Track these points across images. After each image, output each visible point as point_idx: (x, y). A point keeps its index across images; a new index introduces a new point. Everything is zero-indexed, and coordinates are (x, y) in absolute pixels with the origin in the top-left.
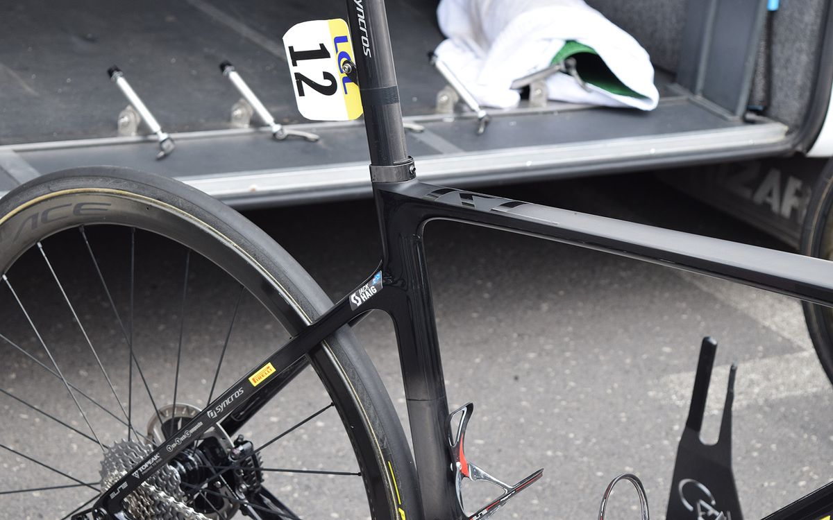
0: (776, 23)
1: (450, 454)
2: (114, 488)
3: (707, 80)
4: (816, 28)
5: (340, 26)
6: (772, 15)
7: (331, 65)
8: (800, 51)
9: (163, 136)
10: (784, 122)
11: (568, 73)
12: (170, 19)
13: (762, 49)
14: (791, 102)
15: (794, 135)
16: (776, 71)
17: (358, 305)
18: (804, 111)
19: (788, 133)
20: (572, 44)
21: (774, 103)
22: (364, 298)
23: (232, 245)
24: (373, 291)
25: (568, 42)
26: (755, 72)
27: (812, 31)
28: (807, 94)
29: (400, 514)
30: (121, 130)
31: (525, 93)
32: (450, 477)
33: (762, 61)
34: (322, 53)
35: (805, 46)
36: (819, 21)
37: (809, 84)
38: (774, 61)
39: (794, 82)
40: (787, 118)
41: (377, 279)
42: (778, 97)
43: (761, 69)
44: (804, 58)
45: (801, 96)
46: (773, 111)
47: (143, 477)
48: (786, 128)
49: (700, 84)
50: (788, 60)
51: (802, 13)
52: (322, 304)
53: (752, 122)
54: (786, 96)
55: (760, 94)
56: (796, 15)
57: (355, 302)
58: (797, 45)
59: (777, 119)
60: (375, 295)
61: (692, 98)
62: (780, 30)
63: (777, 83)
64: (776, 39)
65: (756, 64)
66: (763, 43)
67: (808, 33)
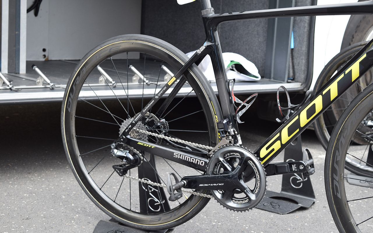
0: (294, 53)
3: (274, 74)
4: (306, 51)
6: (292, 49)
8: (302, 59)
9: (113, 82)
10: (300, 82)
11: (233, 70)
13: (291, 60)
14: (301, 76)
15: (303, 85)
16: (296, 67)
17: (200, 53)
18: (305, 78)
19: (301, 85)
20: (233, 62)
21: (296, 77)
22: (202, 50)
25: (231, 61)
26: (289, 67)
27: (305, 52)
28: (306, 72)
29: (216, 117)
33: (291, 64)
35: (303, 57)
36: (307, 49)
37: (306, 69)
38: (294, 64)
39: (302, 69)
40: (300, 81)
41: (205, 44)
42: (297, 75)
43: (291, 67)
44: (304, 61)
45: (304, 73)
46: (296, 80)
48: (301, 84)
49: (272, 76)
50: (299, 63)
51: (301, 48)
53: (290, 82)
54: (300, 74)
55: (291, 74)
56: (300, 49)
57: (199, 52)
58: (301, 58)
59: (297, 82)
60: (205, 49)
61: (270, 80)
62: (295, 54)
63: (296, 71)
64: (294, 58)
65: (289, 65)
66: (291, 59)
67: (304, 53)
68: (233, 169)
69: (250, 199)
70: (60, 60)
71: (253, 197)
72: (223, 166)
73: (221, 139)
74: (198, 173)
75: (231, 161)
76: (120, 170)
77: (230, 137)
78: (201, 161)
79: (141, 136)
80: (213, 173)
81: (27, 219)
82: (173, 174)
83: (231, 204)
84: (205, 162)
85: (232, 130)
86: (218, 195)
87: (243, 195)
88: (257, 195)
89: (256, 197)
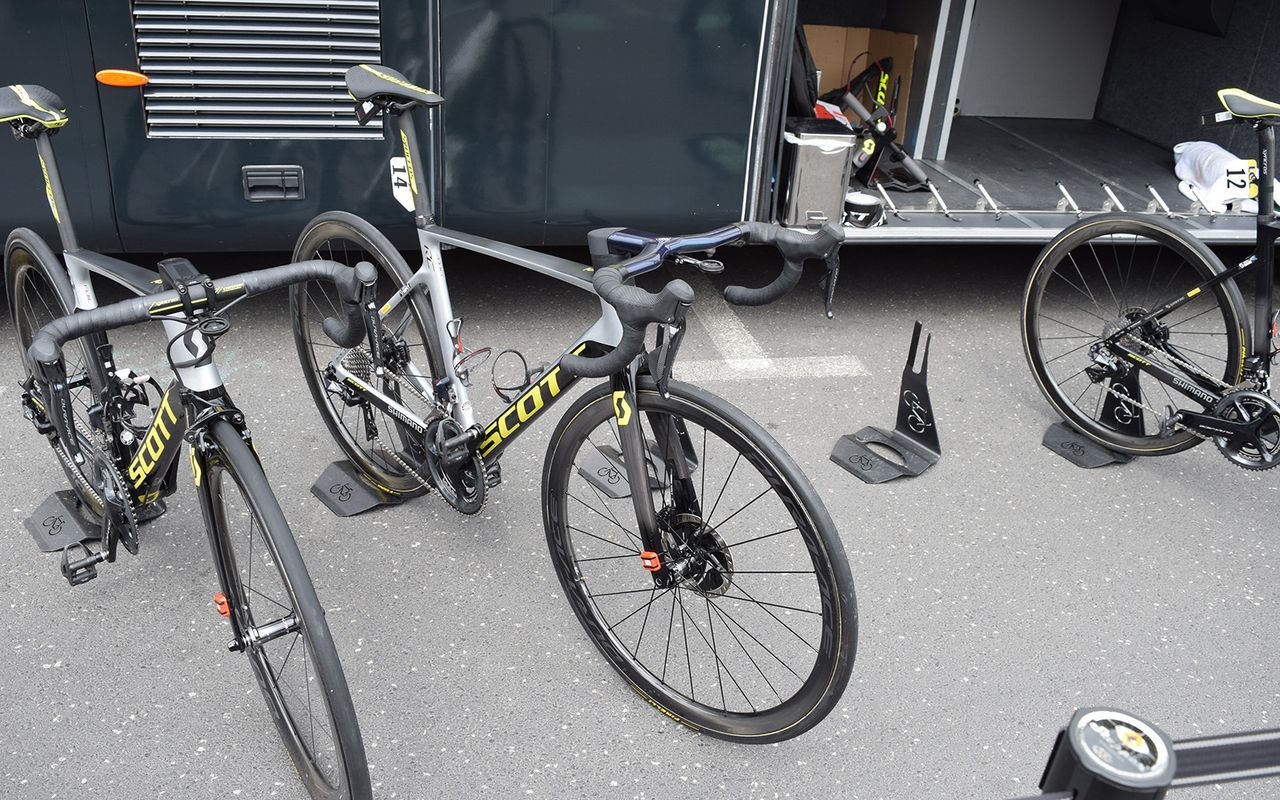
1: (1270, 326)
2: (1117, 333)
5: (1253, 163)
7: (1246, 177)
9: (1078, 212)
12: (1050, 163)
23: (1185, 244)
24: (1250, 262)
29: (1242, 347)
30: (1058, 208)
31: (1230, 206)
32: (1270, 336)
34: (1243, 172)
41: (1253, 258)
47: (1129, 332)
52: (1222, 268)
57: (1241, 266)
68: (1252, 418)
69: (1263, 458)
70: (976, 117)
71: (1268, 458)
72: (1236, 409)
73: (1243, 380)
74: (1199, 409)
75: (1249, 409)
76: (1094, 375)
77: (1257, 380)
78: (1209, 396)
79: (1132, 345)
80: (1221, 415)
81: (960, 400)
82: (1170, 407)
83: (1237, 458)
84: (1215, 400)
85: (1262, 372)
86: (1223, 443)
87: (1255, 451)
88: (1275, 457)
89: (1273, 459)
